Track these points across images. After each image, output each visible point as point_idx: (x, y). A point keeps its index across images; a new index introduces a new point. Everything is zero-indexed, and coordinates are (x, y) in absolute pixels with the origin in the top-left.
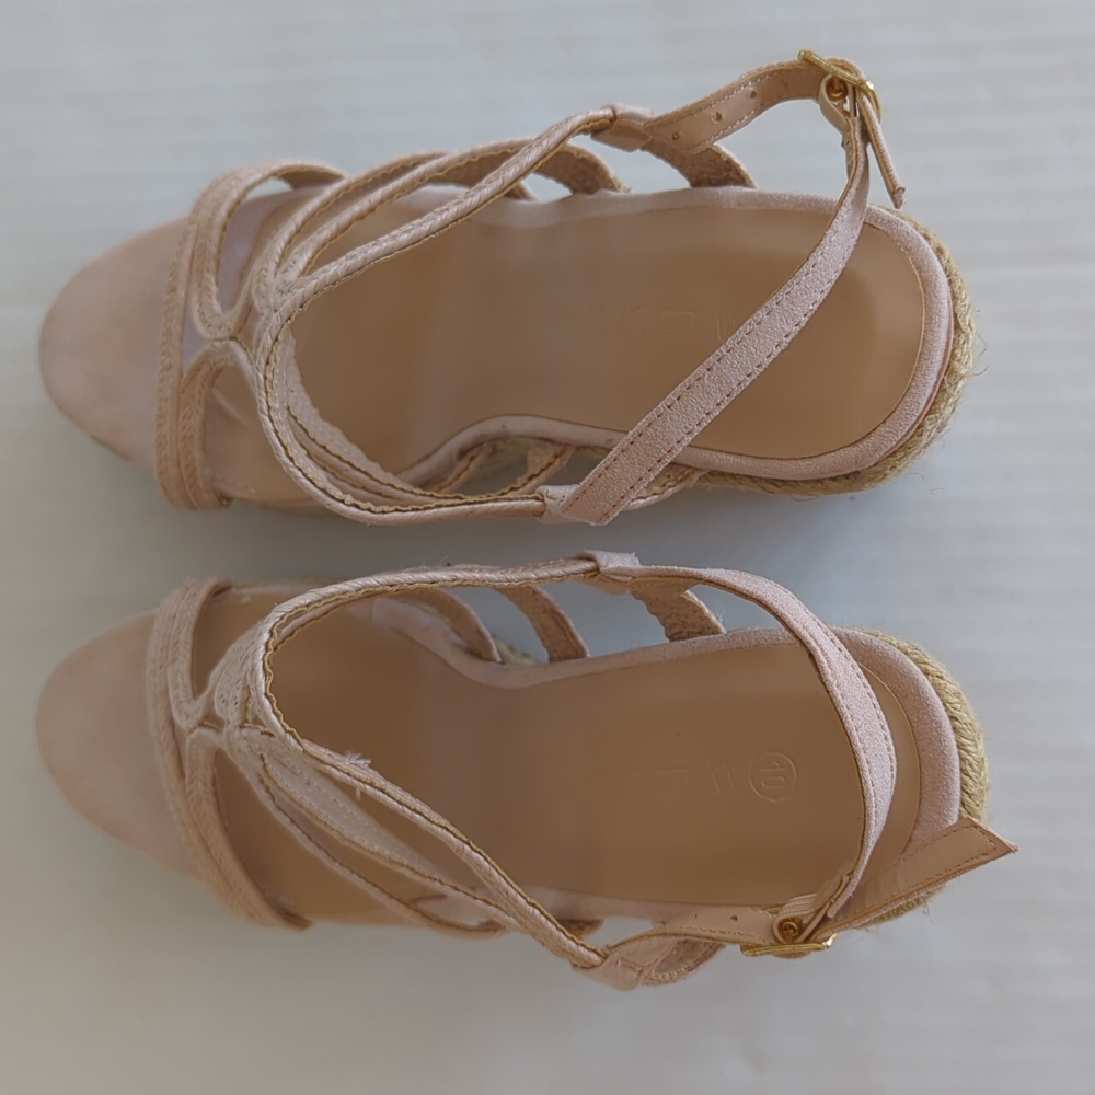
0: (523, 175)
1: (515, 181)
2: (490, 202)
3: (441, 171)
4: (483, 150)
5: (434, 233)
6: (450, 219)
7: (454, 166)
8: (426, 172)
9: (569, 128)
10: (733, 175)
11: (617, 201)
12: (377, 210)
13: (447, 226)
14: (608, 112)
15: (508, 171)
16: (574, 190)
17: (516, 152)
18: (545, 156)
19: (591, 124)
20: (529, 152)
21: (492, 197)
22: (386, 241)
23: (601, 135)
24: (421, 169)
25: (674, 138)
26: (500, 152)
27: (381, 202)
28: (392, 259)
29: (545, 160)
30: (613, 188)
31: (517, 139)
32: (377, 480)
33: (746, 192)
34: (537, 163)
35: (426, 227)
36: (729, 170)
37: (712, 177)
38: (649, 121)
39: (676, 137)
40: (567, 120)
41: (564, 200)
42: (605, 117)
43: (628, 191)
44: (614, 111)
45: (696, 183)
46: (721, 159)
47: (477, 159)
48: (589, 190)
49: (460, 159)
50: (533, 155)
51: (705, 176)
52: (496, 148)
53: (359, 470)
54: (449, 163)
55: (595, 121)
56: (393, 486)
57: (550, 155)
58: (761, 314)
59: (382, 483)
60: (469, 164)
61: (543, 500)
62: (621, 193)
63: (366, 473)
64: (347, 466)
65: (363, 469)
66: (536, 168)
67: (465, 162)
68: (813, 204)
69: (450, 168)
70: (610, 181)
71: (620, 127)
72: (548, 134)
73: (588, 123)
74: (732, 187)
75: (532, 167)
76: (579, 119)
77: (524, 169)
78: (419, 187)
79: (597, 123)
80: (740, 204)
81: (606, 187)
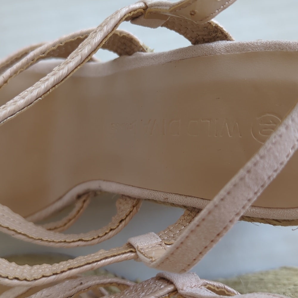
0: (94, 51)
1: (89, 55)
2: (75, 71)
3: (44, 54)
4: (66, 39)
5: (41, 97)
6: (50, 86)
7: (51, 49)
8: (34, 56)
9: (119, 17)
10: (220, 35)
11: (147, 58)
12: (8, 82)
13: (49, 90)
14: (142, 5)
15: (84, 49)
16: (120, 54)
17: (86, 37)
18: (106, 37)
19: (132, 13)
20: (96, 36)
21: (76, 68)
22: (10, 105)
23: (138, 20)
24: (31, 54)
25: (191, 14)
26: (76, 38)
27: (10, 77)
28: (15, 118)
29: (107, 39)
30: (143, 50)
31: (85, 29)
32: (32, 238)
33: (230, 44)
34: (101, 42)
35: (35, 93)
36: (216, 32)
37: (205, 37)
38: (173, 5)
39: (193, 14)
40: (116, 13)
41: (115, 60)
42: (140, 8)
43: (152, 51)
44: (145, 4)
45: (195, 42)
46: (212, 26)
47: (63, 44)
48: (129, 54)
49: (54, 46)
50: (99, 37)
51: (201, 37)
52: (73, 37)
53: (20, 233)
54: (47, 49)
55: (134, 11)
56: (42, 240)
57: (109, 36)
58: (282, 129)
59: (35, 239)
60: (59, 47)
61: (136, 252)
62: (148, 53)
63: (24, 235)
64: (13, 233)
65: (22, 233)
66: (102, 45)
67: (56, 46)
68: (277, 46)
69: (48, 51)
70: (141, 47)
71: (150, 13)
72: (106, 23)
73: (130, 13)
74: (220, 42)
75: (99, 45)
76: (124, 11)
77: (94, 47)
78: (32, 64)
79: (136, 12)
80: (228, 51)
81: (139, 51)
